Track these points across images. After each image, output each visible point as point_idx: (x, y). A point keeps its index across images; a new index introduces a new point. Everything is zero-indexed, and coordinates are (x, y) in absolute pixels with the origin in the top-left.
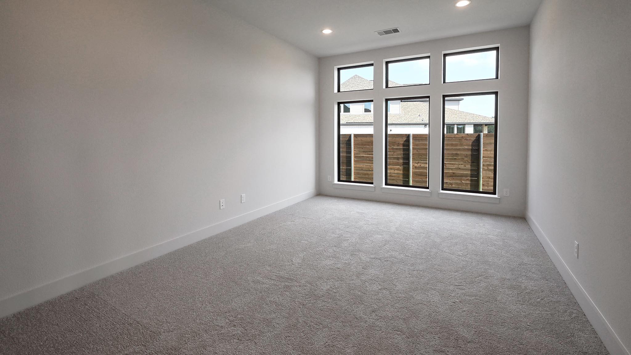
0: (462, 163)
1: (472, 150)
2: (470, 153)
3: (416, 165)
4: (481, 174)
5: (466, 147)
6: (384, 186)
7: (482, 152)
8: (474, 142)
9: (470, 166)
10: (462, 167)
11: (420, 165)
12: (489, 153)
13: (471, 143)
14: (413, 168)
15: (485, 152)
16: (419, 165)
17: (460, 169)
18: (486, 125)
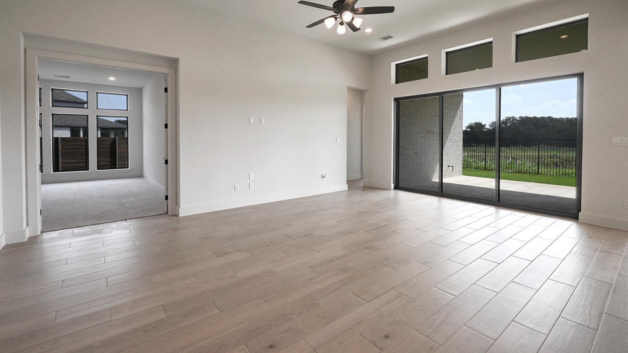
0: (103, 157)
1: (110, 148)
2: (109, 150)
3: (65, 161)
4: (117, 163)
5: (106, 146)
6: (52, 173)
7: (117, 149)
8: (111, 143)
9: (109, 159)
10: (103, 159)
11: (69, 161)
12: (122, 149)
13: (109, 144)
14: (62, 164)
15: (120, 149)
16: (67, 161)
17: (102, 161)
18: (112, 129)
